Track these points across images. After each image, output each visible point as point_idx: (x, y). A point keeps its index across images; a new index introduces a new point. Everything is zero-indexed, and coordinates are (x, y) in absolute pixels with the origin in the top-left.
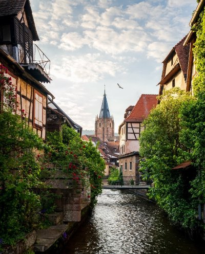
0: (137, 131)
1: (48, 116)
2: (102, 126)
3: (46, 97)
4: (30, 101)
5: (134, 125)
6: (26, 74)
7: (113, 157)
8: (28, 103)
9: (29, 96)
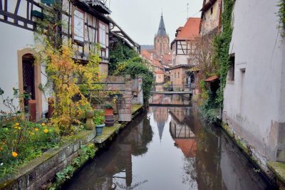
0: (185, 47)
1: (110, 39)
2: (160, 42)
3: (109, 25)
4: (95, 29)
5: (182, 43)
6: (90, 9)
7: (168, 67)
8: (94, 31)
9: (94, 26)
